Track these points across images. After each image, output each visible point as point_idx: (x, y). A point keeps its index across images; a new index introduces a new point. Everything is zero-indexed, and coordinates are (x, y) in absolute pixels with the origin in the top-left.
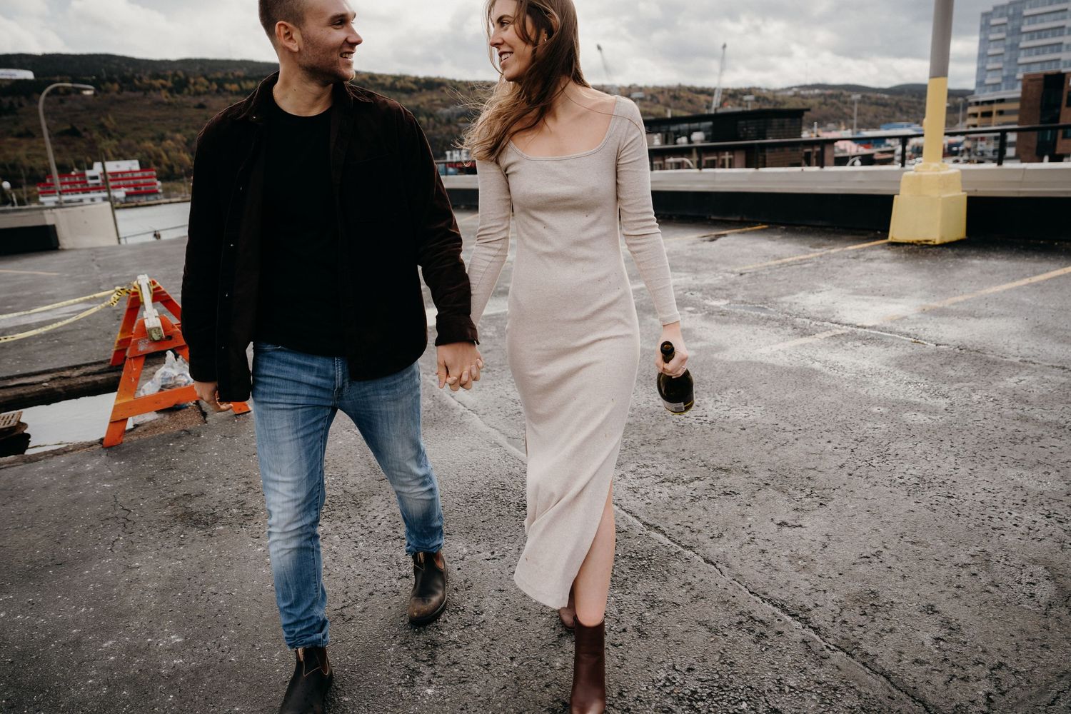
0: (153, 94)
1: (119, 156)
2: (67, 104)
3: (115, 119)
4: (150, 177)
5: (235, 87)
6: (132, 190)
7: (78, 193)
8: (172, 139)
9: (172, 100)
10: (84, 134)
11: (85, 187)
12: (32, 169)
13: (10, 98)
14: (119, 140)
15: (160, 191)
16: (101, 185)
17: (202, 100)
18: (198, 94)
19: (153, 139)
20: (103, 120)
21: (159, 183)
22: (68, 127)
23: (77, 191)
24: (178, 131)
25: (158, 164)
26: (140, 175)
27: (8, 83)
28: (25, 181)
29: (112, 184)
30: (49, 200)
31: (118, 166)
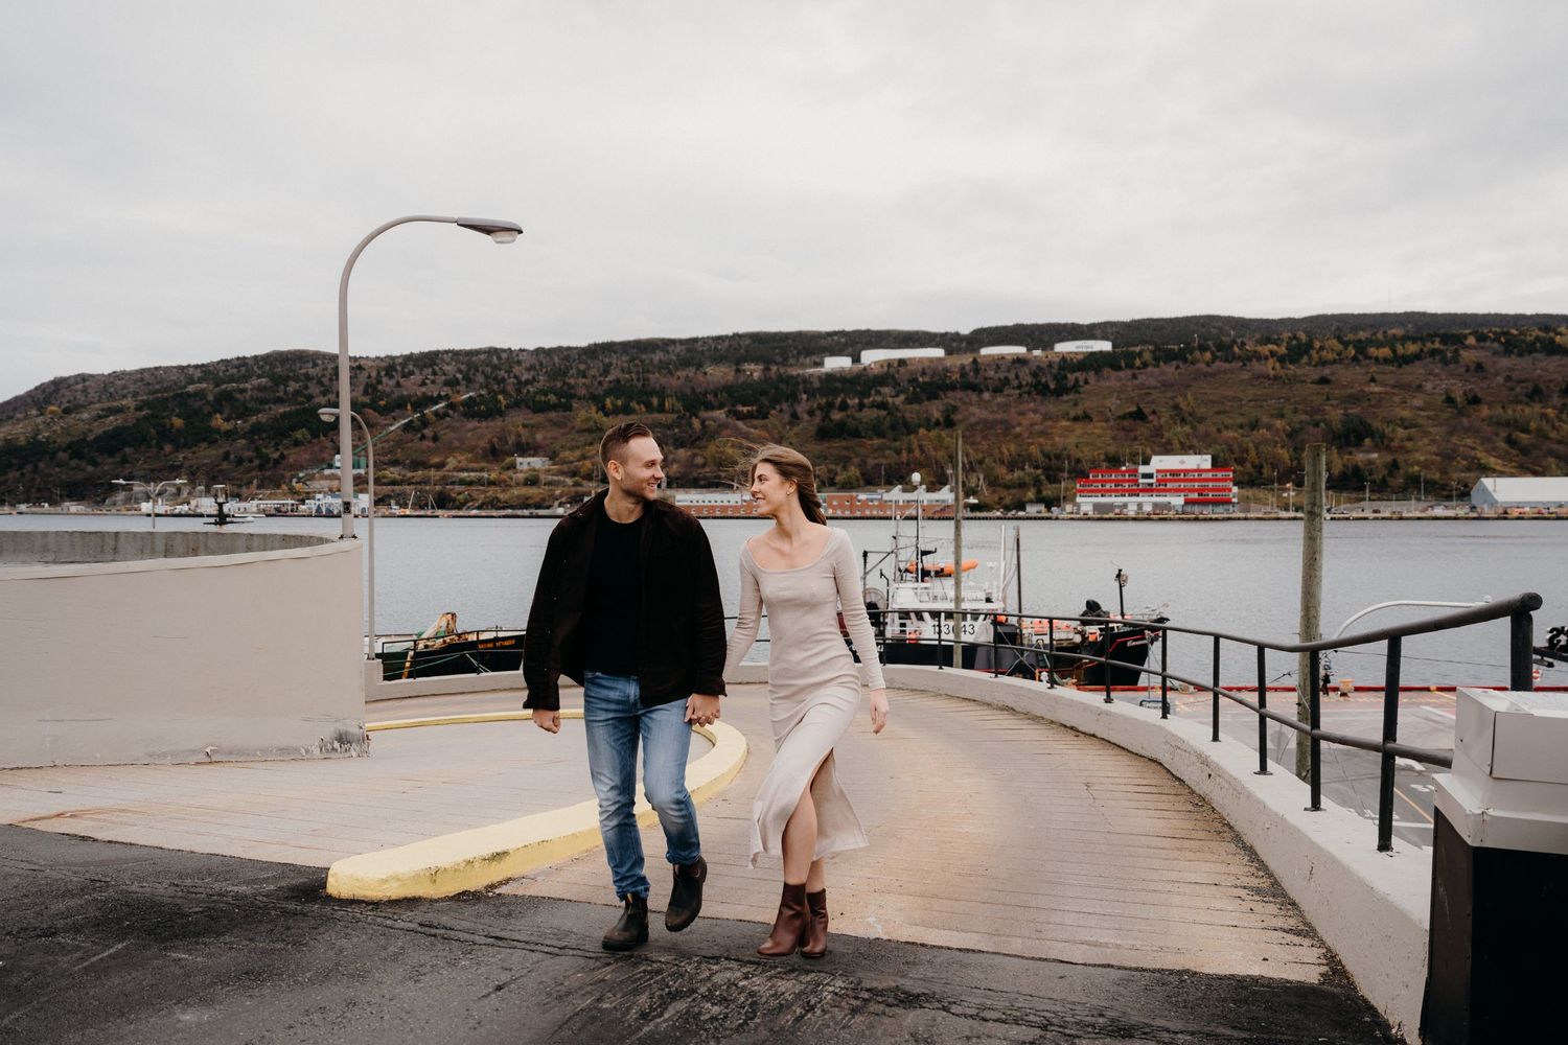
0: (1257, 366)
1: (1186, 449)
2: (1142, 379)
3: (1196, 399)
4: (1225, 480)
5: (1385, 352)
6: (1195, 496)
7: (1123, 495)
8: (1269, 427)
9: (1282, 372)
10: (1151, 418)
11: (1134, 487)
12: (1078, 461)
13: (1078, 374)
14: (1194, 428)
15: (1235, 500)
16: (1154, 486)
17: (1327, 371)
18: (1323, 363)
19: (1241, 427)
20: (1180, 399)
21: (1235, 489)
22: (1135, 409)
23: (1122, 493)
24: (1282, 416)
25: (1241, 461)
26: (1210, 475)
27: (1081, 357)
28: (1066, 475)
29: (1169, 486)
30: (1086, 503)
31: (1182, 462)
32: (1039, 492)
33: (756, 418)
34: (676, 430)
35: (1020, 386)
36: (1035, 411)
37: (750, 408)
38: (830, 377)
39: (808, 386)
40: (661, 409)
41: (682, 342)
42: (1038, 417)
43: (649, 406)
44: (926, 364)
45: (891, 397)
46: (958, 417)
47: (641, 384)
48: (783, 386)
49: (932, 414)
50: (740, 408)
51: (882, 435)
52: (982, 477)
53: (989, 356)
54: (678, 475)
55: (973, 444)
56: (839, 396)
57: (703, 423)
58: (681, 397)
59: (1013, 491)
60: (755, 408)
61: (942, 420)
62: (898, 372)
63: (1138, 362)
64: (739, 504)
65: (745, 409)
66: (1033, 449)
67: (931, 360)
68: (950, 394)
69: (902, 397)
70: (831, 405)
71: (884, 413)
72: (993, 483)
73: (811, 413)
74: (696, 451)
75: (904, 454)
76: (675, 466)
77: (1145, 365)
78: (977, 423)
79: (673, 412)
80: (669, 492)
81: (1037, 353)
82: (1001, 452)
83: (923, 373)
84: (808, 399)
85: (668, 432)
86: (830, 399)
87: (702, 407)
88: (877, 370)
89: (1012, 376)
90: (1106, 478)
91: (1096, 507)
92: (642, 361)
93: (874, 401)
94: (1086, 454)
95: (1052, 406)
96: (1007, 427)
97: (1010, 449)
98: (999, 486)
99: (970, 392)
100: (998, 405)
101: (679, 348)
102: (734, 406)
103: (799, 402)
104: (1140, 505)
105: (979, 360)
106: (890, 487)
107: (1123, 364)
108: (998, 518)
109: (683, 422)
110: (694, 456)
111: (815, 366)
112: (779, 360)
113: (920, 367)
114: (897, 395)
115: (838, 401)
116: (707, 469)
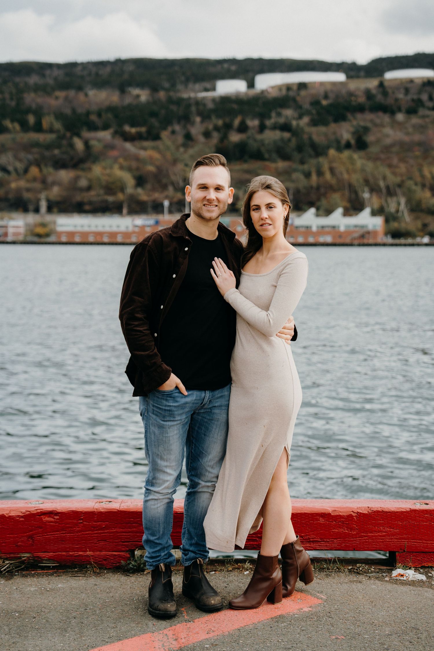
33: (146, 139)
34: (56, 152)
37: (138, 129)
38: (225, 100)
39: (201, 107)
40: (38, 128)
41: (58, 66)
43: (25, 127)
44: (329, 87)
45: (294, 118)
46: (370, 138)
47: (13, 103)
48: (174, 108)
49: (342, 136)
50: (127, 128)
51: (285, 157)
52: (403, 201)
53: (395, 80)
54: (59, 199)
55: (390, 166)
56: (236, 117)
57: (86, 144)
58: (59, 116)
60: (143, 129)
61: (353, 142)
62: (298, 95)
64: (131, 229)
65: (133, 130)
67: (334, 84)
68: (359, 116)
69: (306, 120)
70: (228, 127)
71: (287, 135)
72: (417, 208)
73: (207, 134)
74: (80, 173)
75: (314, 177)
76: (56, 190)
78: (392, 145)
79: (51, 131)
80: (49, 218)
82: (423, 176)
83: (326, 97)
84: (202, 122)
85: (47, 154)
86: (227, 120)
87: (85, 128)
88: (274, 94)
89: (425, 97)
92: (16, 85)
93: (276, 123)
96: (426, 150)
98: (422, 211)
99: (380, 114)
100: (414, 126)
101: (56, 72)
102: (120, 125)
103: (193, 123)
105: (386, 84)
106: (299, 213)
108: (427, 245)
109: (64, 142)
110: (77, 178)
111: (206, 90)
112: (167, 85)
113: (322, 90)
114: (300, 117)
115: (237, 122)
116: (93, 193)
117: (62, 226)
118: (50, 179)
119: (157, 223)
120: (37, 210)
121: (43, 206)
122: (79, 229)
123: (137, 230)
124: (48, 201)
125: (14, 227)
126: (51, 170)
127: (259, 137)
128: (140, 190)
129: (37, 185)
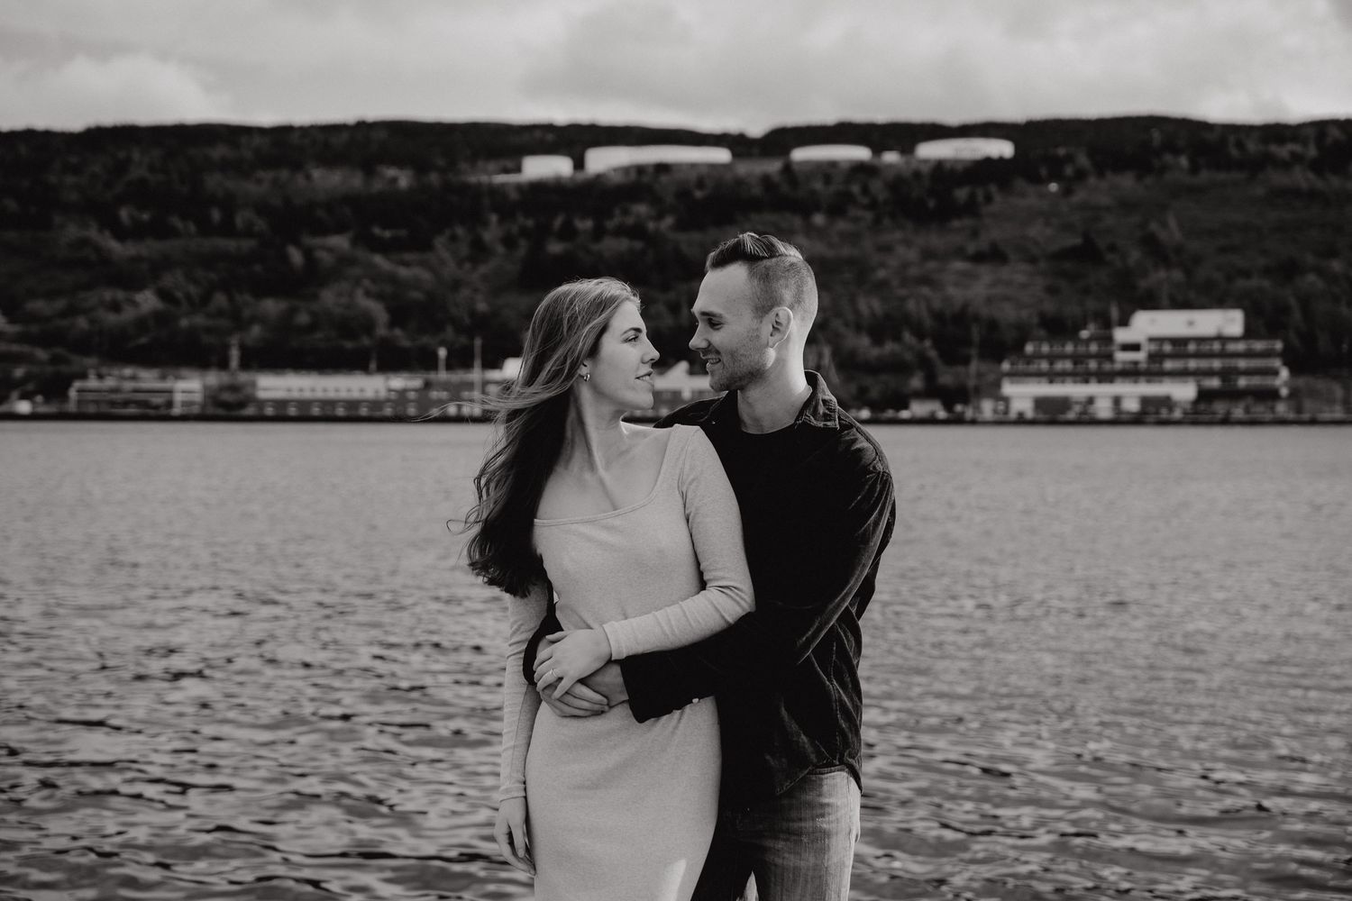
2: (1080, 196)
3: (1182, 226)
4: (1267, 354)
6: (1215, 383)
7: (1087, 381)
8: (1320, 272)
9: (1319, 184)
10: (1109, 257)
11: (1107, 366)
12: (993, 325)
13: (970, 189)
14: (1188, 273)
15: (1284, 392)
16: (1143, 366)
19: (1267, 272)
20: (1154, 227)
21: (1285, 373)
22: (1077, 241)
23: (1085, 377)
24: (1332, 253)
26: (1241, 347)
28: (974, 352)
29: (1169, 365)
30: (1022, 394)
31: (1191, 323)
32: (930, 377)
33: (409, 249)
34: (258, 268)
35: (873, 205)
36: (908, 243)
37: (395, 233)
38: (539, 189)
39: (499, 199)
40: (227, 229)
41: (262, 131)
42: (912, 255)
43: (206, 229)
45: (650, 219)
47: (187, 188)
48: (453, 200)
50: (377, 231)
52: (826, 351)
53: (808, 161)
54: (261, 345)
56: (556, 215)
57: (308, 253)
58: (262, 208)
59: (884, 377)
60: (403, 233)
62: (656, 182)
63: (1069, 171)
64: (383, 394)
65: (387, 234)
66: (911, 305)
67: (713, 167)
69: (669, 221)
70: (543, 230)
71: (638, 245)
72: (848, 364)
73: (509, 242)
74: (297, 302)
76: (256, 330)
77: (1081, 175)
79: (248, 233)
80: (243, 377)
81: (891, 157)
82: (857, 312)
83: (700, 183)
84: (501, 221)
85: (241, 271)
86: (542, 220)
87: (306, 229)
88: (618, 179)
89: (856, 189)
90: (1057, 349)
91: (1040, 403)
92: (190, 160)
93: (620, 226)
94: (1008, 314)
95: (936, 240)
96: (861, 271)
97: (870, 305)
98: (857, 368)
99: (788, 214)
100: (841, 234)
101: (257, 141)
102: (366, 226)
103: (485, 224)
104: (1117, 401)
105: (796, 168)
107: (1044, 172)
109: (271, 253)
110: (293, 311)
111: (506, 171)
112: (441, 162)
113: (693, 176)
114: (660, 216)
115: (558, 222)
116: (319, 335)
117: (265, 389)
118: (247, 313)
119: (428, 385)
120: (223, 365)
121: (235, 354)
122: (296, 395)
123: (393, 396)
124: (244, 349)
125: (183, 392)
126: (248, 298)
127: (595, 247)
128: (398, 332)
129: (224, 323)
